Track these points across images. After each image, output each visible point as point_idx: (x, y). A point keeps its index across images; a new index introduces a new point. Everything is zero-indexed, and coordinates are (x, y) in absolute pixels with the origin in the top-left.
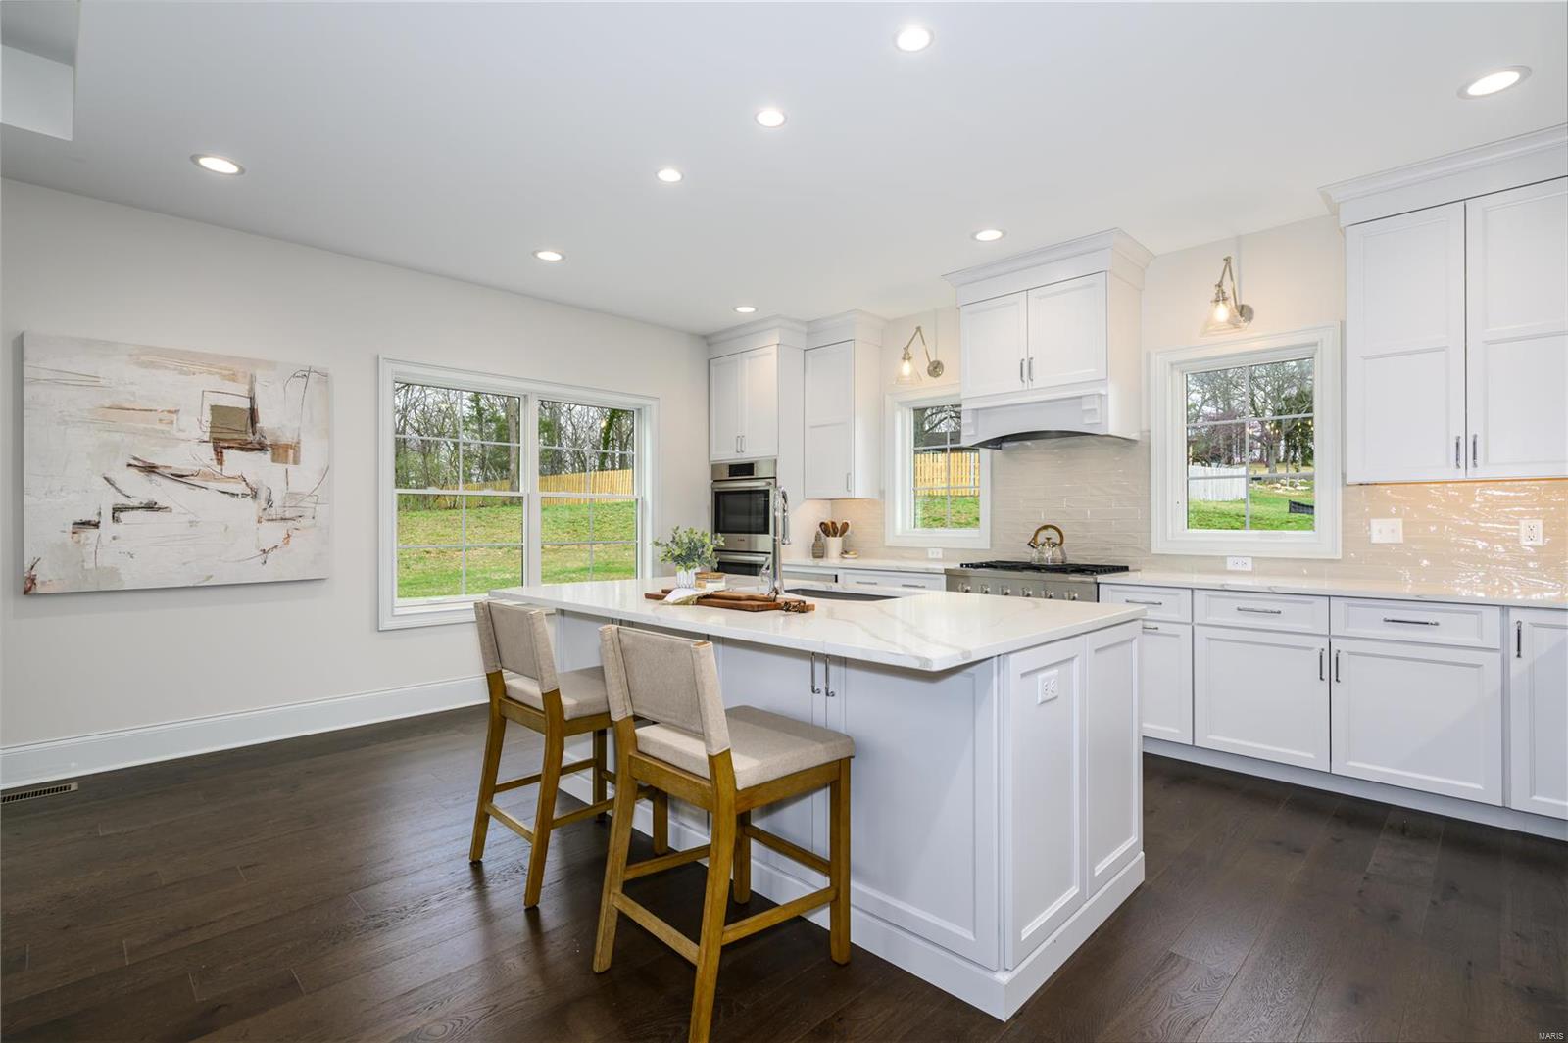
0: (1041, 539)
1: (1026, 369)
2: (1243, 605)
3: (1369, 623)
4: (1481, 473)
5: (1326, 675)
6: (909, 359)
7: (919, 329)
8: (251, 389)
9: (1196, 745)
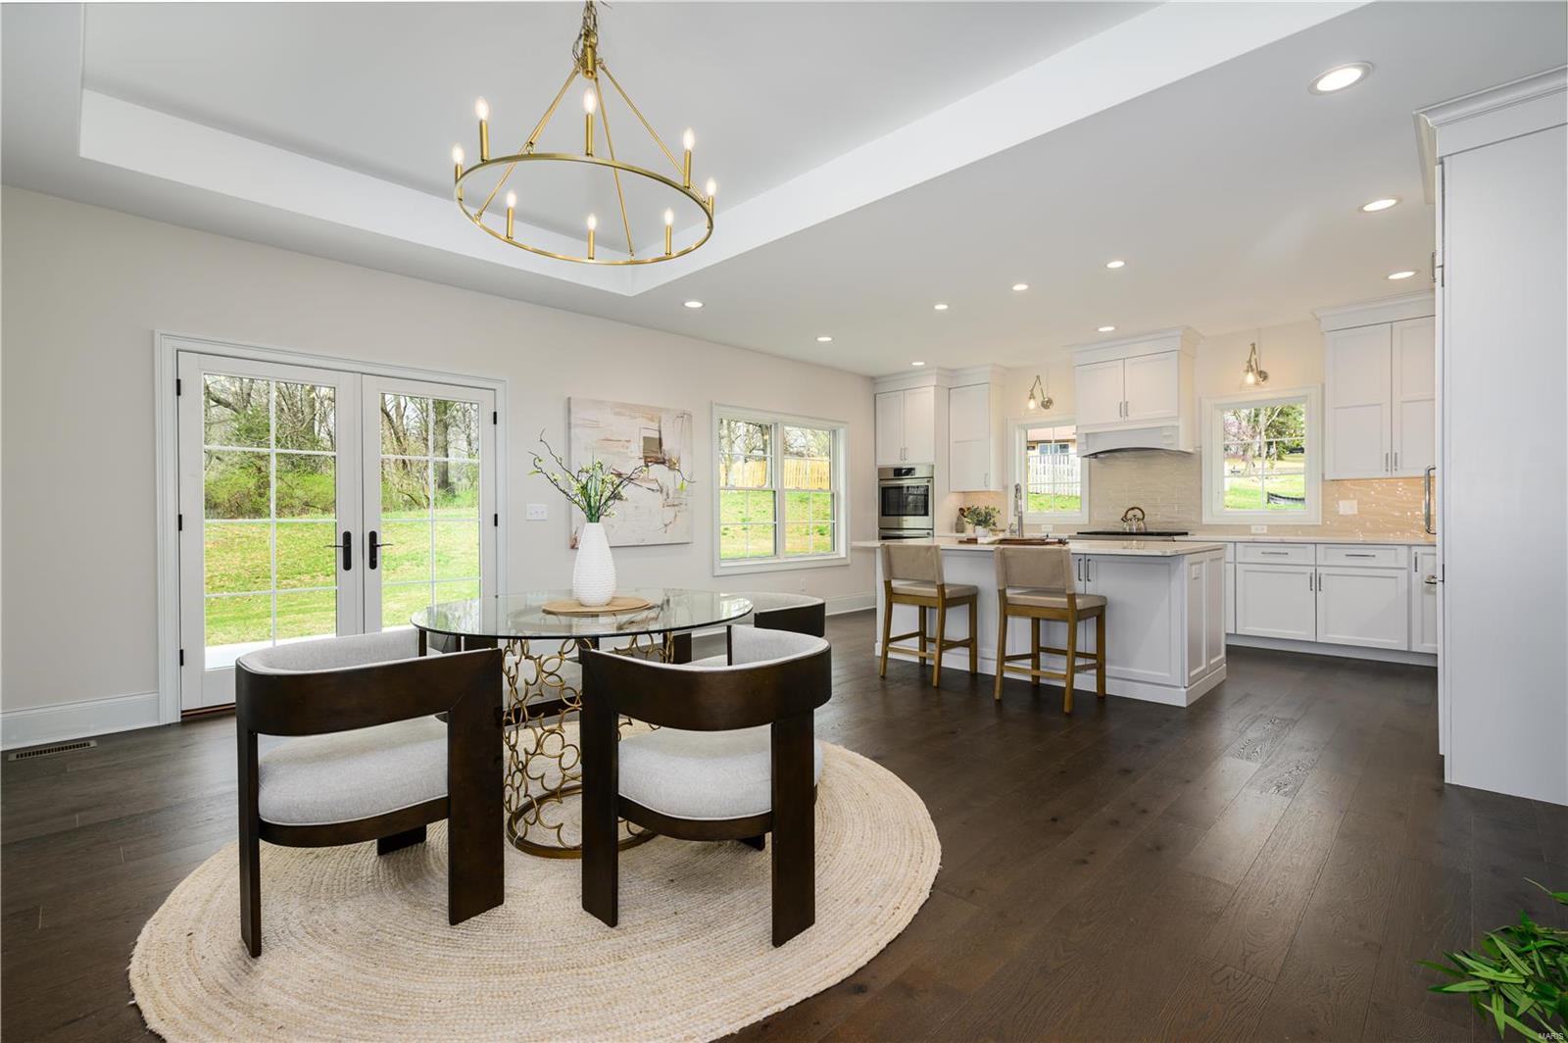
0: (1130, 514)
1: (1124, 409)
2: (1265, 550)
3: (1338, 557)
4: (1400, 474)
5: (1313, 588)
6: (1034, 398)
7: (1038, 377)
8: (660, 426)
9: (1238, 633)
